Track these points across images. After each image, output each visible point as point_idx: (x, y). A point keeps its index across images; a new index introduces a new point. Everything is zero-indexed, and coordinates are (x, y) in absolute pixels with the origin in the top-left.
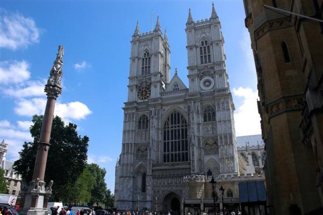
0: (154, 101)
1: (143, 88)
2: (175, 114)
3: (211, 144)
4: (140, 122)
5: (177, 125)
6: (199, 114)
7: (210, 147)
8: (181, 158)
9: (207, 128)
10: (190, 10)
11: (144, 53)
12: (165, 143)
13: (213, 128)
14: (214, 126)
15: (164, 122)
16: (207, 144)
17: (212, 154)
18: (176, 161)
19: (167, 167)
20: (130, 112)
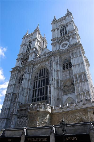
1: (25, 59)
2: (43, 70)
3: (69, 85)
4: (20, 79)
5: (43, 76)
6: (58, 64)
7: (68, 88)
9: (65, 74)
10: (55, 16)
11: (29, 42)
12: (34, 91)
13: (70, 73)
14: (71, 71)
15: (35, 76)
16: (65, 86)
17: (70, 93)
20: (14, 73)
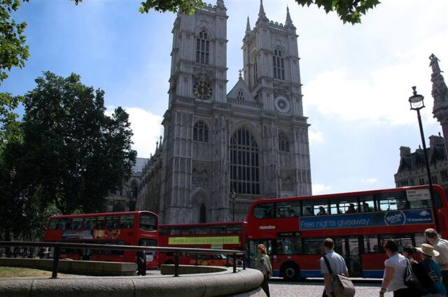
0: (222, 107)
1: (201, 83)
2: (244, 131)
3: (284, 178)
4: (196, 129)
5: (246, 146)
7: (283, 182)
8: (251, 189)
11: (200, 31)
18: (244, 192)
19: (245, 200)
20: (185, 111)
